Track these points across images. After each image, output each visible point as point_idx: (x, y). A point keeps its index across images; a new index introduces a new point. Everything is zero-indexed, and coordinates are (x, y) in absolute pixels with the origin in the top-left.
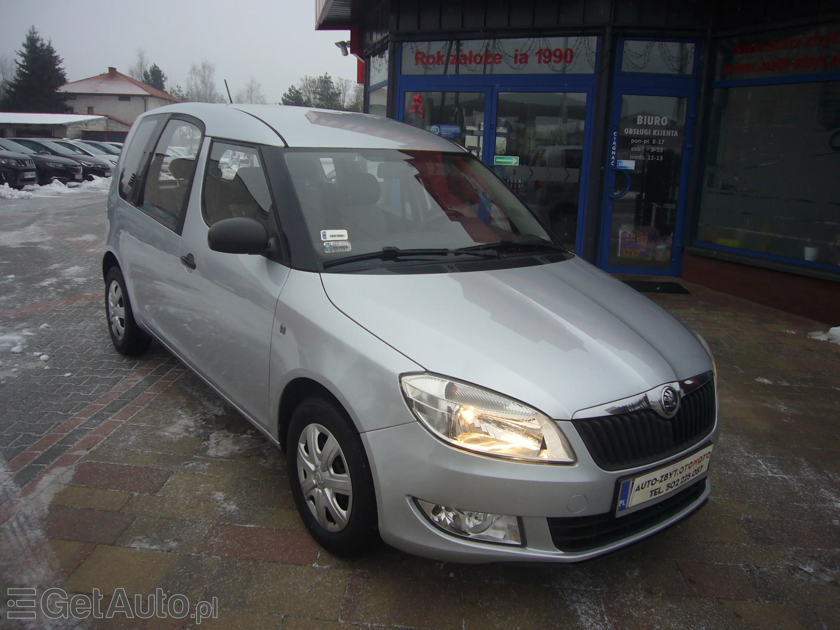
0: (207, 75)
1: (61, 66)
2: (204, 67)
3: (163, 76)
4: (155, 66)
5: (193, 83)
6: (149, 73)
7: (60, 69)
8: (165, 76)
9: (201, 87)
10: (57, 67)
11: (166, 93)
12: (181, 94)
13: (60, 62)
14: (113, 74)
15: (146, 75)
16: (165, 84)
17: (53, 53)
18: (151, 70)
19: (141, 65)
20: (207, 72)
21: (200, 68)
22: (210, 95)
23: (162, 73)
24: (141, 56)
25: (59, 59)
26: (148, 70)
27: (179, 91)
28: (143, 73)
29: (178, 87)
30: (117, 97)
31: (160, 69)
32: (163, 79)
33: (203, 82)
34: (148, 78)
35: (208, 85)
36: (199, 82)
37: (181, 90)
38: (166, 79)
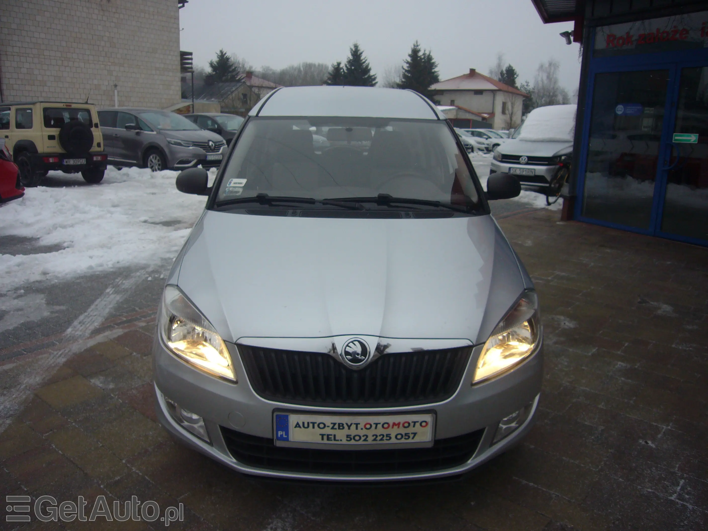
0: (552, 71)
1: (436, 69)
2: (550, 64)
3: (516, 74)
4: (510, 66)
5: (540, 79)
6: (505, 72)
7: (435, 72)
8: (517, 74)
9: (546, 82)
10: (433, 71)
11: (517, 88)
12: (528, 88)
13: (436, 66)
14: (473, 74)
15: (502, 73)
16: (517, 80)
17: (432, 60)
18: (506, 69)
19: (499, 66)
20: (553, 68)
21: (547, 65)
22: (553, 88)
23: (515, 71)
24: (500, 58)
25: (436, 64)
26: (504, 69)
27: (527, 85)
28: (500, 72)
29: (526, 82)
30: (473, 92)
31: (514, 68)
32: (515, 76)
33: (548, 77)
34: (504, 76)
35: (553, 79)
36: (545, 78)
37: (529, 84)
38: (517, 76)
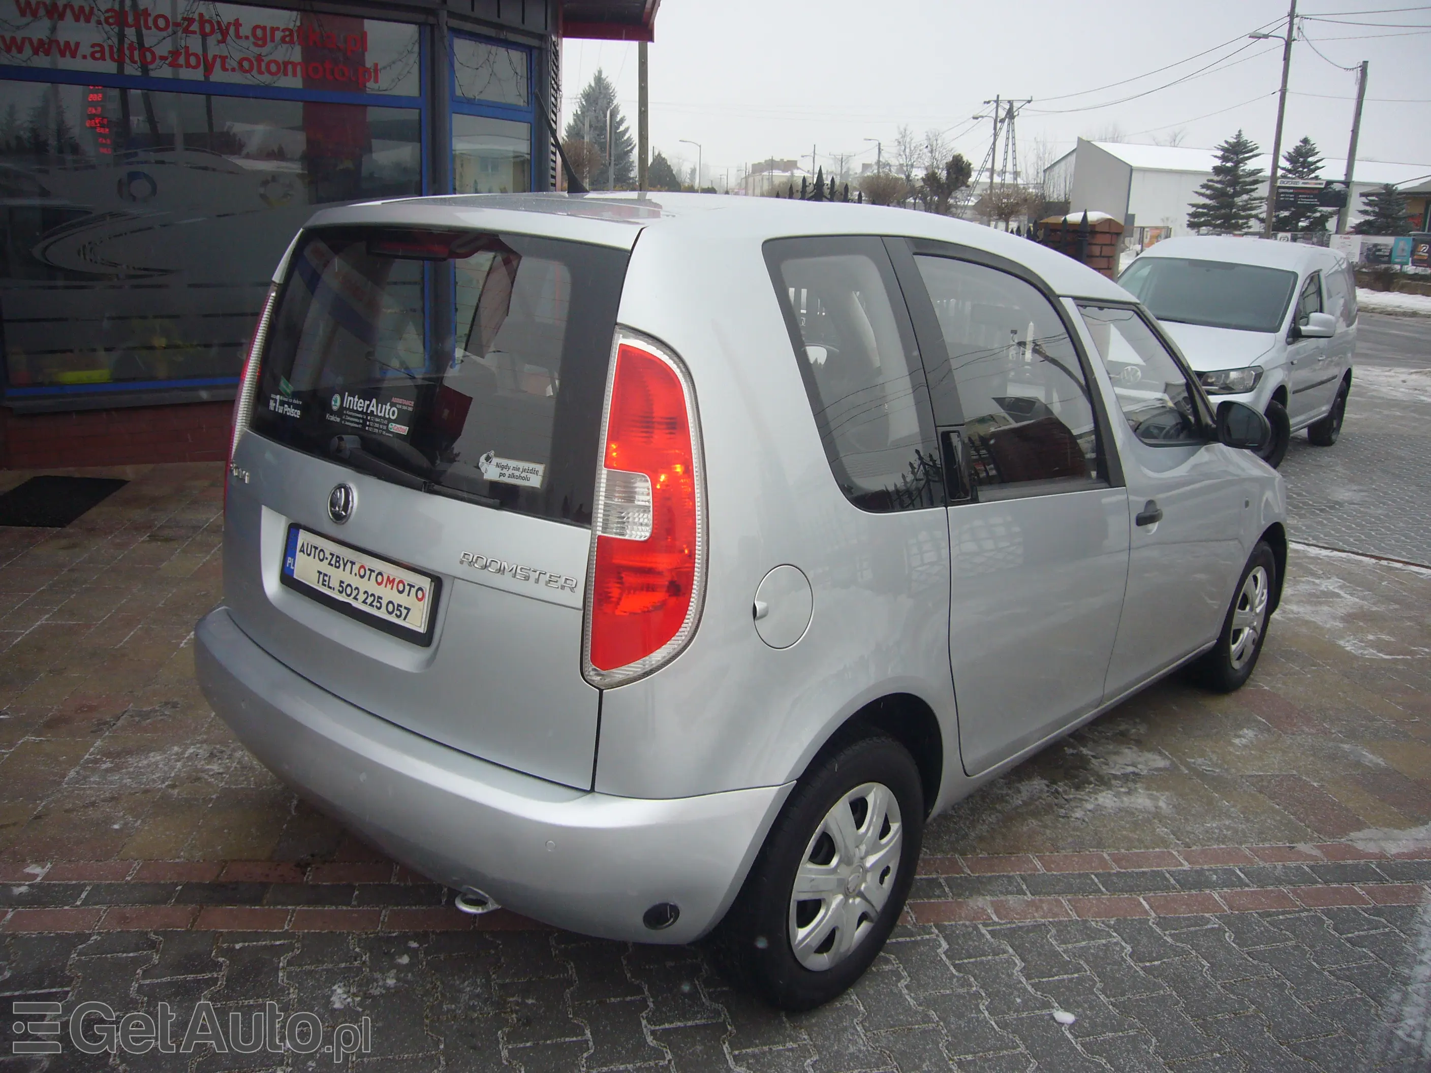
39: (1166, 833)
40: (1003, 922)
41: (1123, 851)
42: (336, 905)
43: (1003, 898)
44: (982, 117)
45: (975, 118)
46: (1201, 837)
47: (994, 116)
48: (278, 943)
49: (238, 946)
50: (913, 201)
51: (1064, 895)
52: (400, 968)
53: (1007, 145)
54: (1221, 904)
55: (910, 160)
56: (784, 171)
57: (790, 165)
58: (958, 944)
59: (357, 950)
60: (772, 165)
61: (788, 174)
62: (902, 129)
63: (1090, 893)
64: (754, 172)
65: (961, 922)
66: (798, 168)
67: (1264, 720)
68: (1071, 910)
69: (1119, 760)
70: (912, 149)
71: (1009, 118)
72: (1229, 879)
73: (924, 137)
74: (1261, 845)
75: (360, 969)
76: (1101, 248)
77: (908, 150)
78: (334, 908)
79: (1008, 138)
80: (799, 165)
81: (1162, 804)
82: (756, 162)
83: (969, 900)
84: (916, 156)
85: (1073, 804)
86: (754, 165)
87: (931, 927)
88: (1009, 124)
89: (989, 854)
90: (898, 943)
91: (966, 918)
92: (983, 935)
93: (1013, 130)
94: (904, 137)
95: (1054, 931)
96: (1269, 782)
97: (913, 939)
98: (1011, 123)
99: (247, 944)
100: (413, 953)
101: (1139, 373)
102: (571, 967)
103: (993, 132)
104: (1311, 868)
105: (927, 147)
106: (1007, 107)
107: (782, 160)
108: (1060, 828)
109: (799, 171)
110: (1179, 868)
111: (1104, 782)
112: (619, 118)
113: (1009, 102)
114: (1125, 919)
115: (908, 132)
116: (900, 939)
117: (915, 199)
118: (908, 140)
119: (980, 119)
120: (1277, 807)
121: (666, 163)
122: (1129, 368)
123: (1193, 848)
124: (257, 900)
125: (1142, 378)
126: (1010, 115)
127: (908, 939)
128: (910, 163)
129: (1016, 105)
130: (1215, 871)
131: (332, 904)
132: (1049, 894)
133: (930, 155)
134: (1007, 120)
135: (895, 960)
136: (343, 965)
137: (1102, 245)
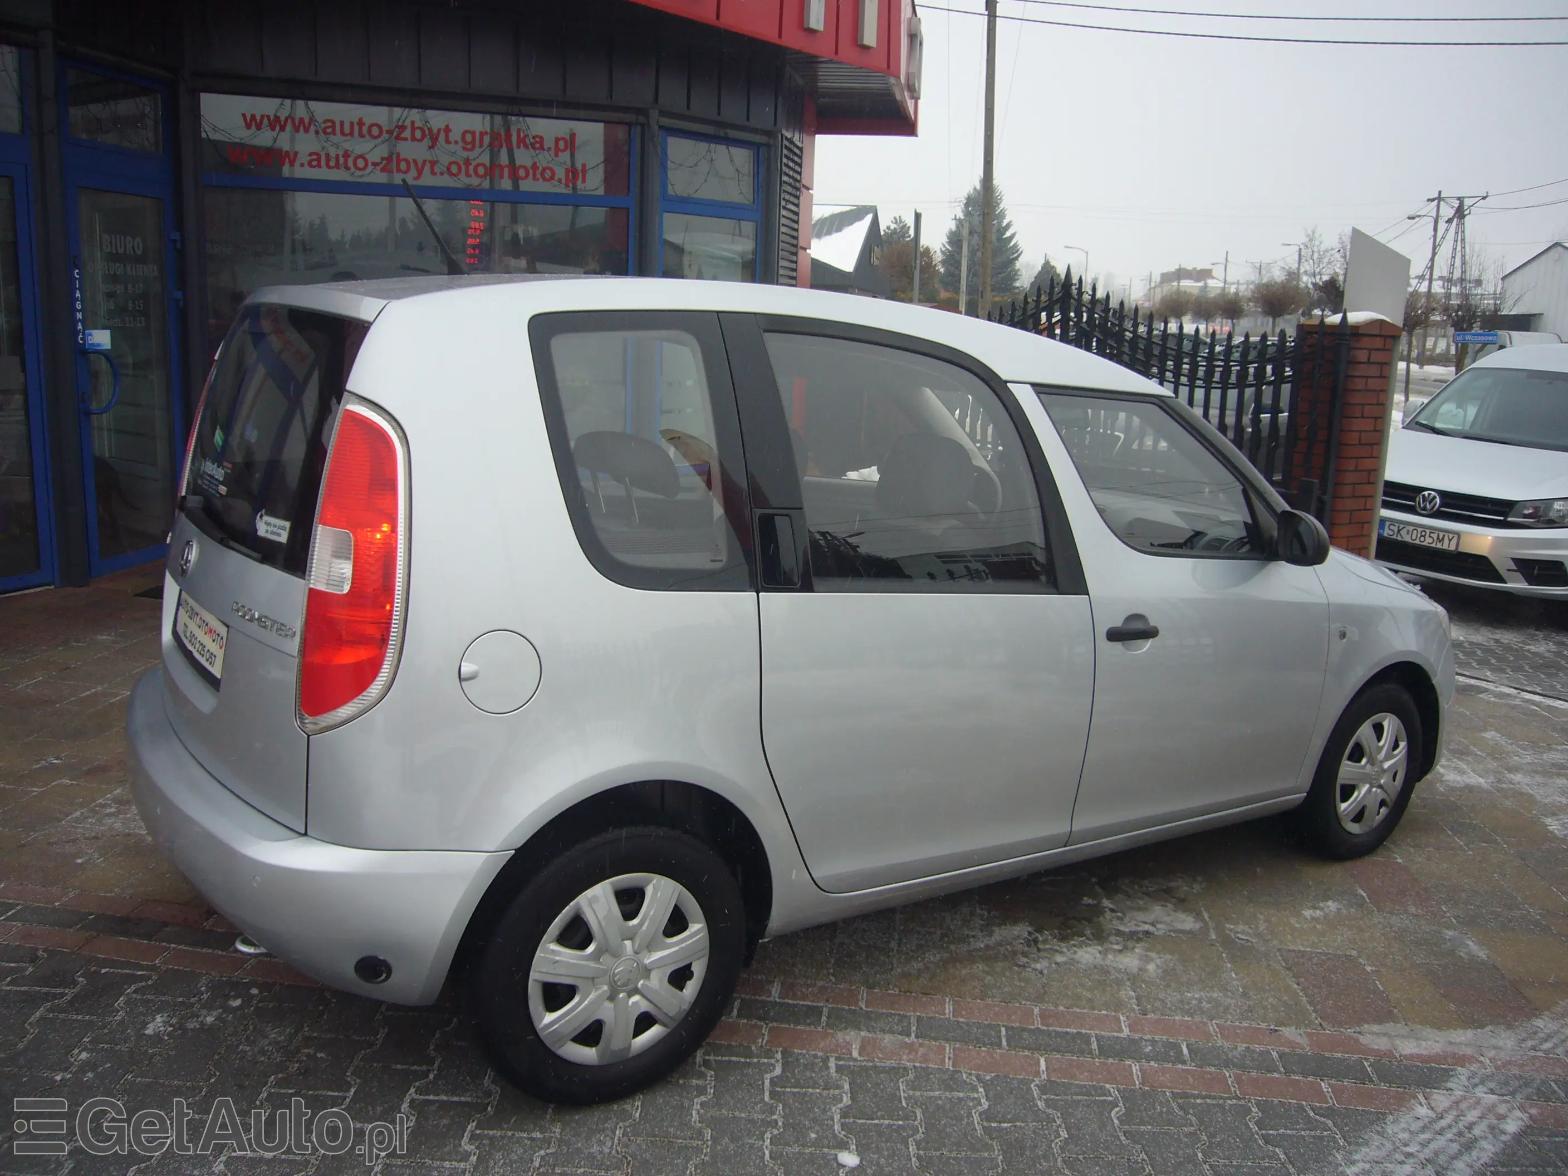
39: (1130, 998)
40: (862, 1058)
41: (1061, 1008)
42: (214, 949)
43: (880, 1035)
44: (1419, 216)
45: (1411, 218)
46: (1169, 1006)
47: (1434, 215)
48: (139, 973)
49: (103, 971)
50: (1320, 313)
51: (953, 1043)
52: (228, 1009)
53: (1455, 249)
54: (1135, 1077)
55: (1319, 266)
56: (1197, 280)
57: (1204, 274)
58: (793, 1073)
59: (203, 989)
60: (1181, 274)
61: (1201, 284)
62: (1310, 232)
63: (985, 1045)
64: (1162, 282)
65: (813, 1053)
66: (1213, 278)
67: (1364, 895)
68: (949, 1058)
69: (1141, 916)
70: (1322, 253)
71: (1458, 218)
72: (1169, 1053)
73: (1337, 240)
74: (1237, 1023)
75: (193, 1005)
76: (1370, 353)
77: (1316, 256)
78: (211, 951)
79: (1456, 241)
80: (1214, 274)
81: (1151, 967)
82: (1165, 271)
83: (838, 1033)
84: (1326, 260)
85: (1044, 954)
86: (1163, 275)
87: (777, 1052)
88: (1458, 225)
89: (900, 991)
90: (730, 1061)
91: (822, 1050)
92: (828, 1068)
93: (1463, 232)
94: (1311, 240)
95: (911, 1076)
96: (1310, 959)
97: (748, 1060)
98: (1461, 224)
99: (112, 970)
100: (248, 999)
101: (1438, 500)
102: (383, 1032)
103: (1433, 233)
104: (1281, 1055)
105: (1339, 251)
106: (1456, 204)
107: (1195, 269)
108: (1007, 977)
109: (1215, 281)
110: (1116, 1034)
111: (1100, 937)
112: (1005, 223)
113: (1459, 199)
114: (1006, 1076)
115: (1317, 235)
116: (733, 1059)
117: (1323, 311)
118: (1317, 243)
119: (1417, 219)
120: (1296, 986)
121: (1055, 271)
122: (1426, 493)
123: (1149, 1016)
124: (149, 937)
125: (1441, 506)
126: (1460, 213)
127: (742, 1060)
128: (1318, 270)
129: (1467, 202)
130: (1153, 1042)
131: (209, 947)
132: (935, 1039)
133: (1342, 260)
134: (1456, 219)
135: (711, 1077)
136: (181, 999)
137: (1370, 350)
